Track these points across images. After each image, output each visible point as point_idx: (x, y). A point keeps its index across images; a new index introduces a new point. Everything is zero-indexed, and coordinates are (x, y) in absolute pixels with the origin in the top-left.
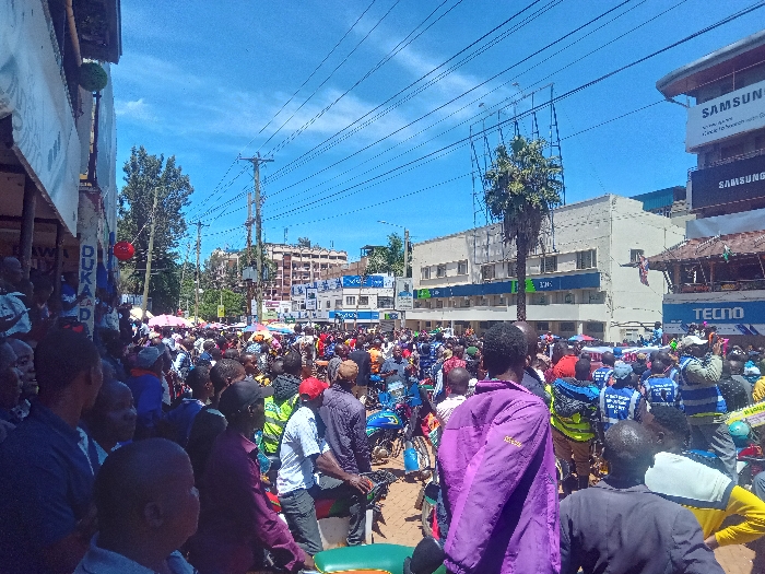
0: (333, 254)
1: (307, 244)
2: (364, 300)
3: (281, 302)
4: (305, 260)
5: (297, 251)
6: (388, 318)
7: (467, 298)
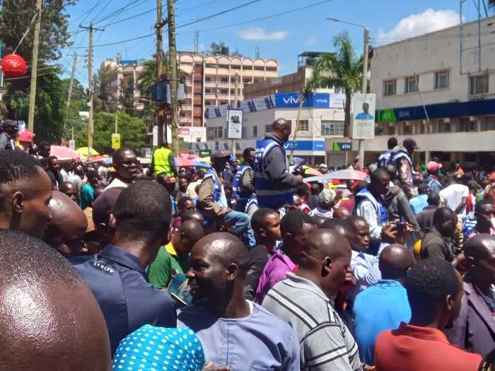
0: (259, 63)
1: (224, 52)
2: (304, 124)
3: (192, 129)
4: (223, 72)
5: (211, 60)
6: (337, 148)
7: (447, 120)
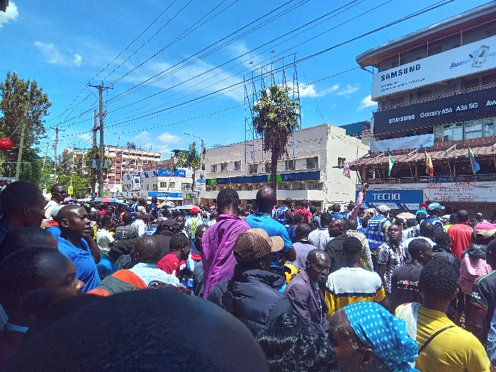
0: (151, 154)
1: (133, 147)
2: (172, 184)
3: (115, 185)
4: (131, 157)
5: (127, 151)
6: (189, 197)
7: (239, 185)
